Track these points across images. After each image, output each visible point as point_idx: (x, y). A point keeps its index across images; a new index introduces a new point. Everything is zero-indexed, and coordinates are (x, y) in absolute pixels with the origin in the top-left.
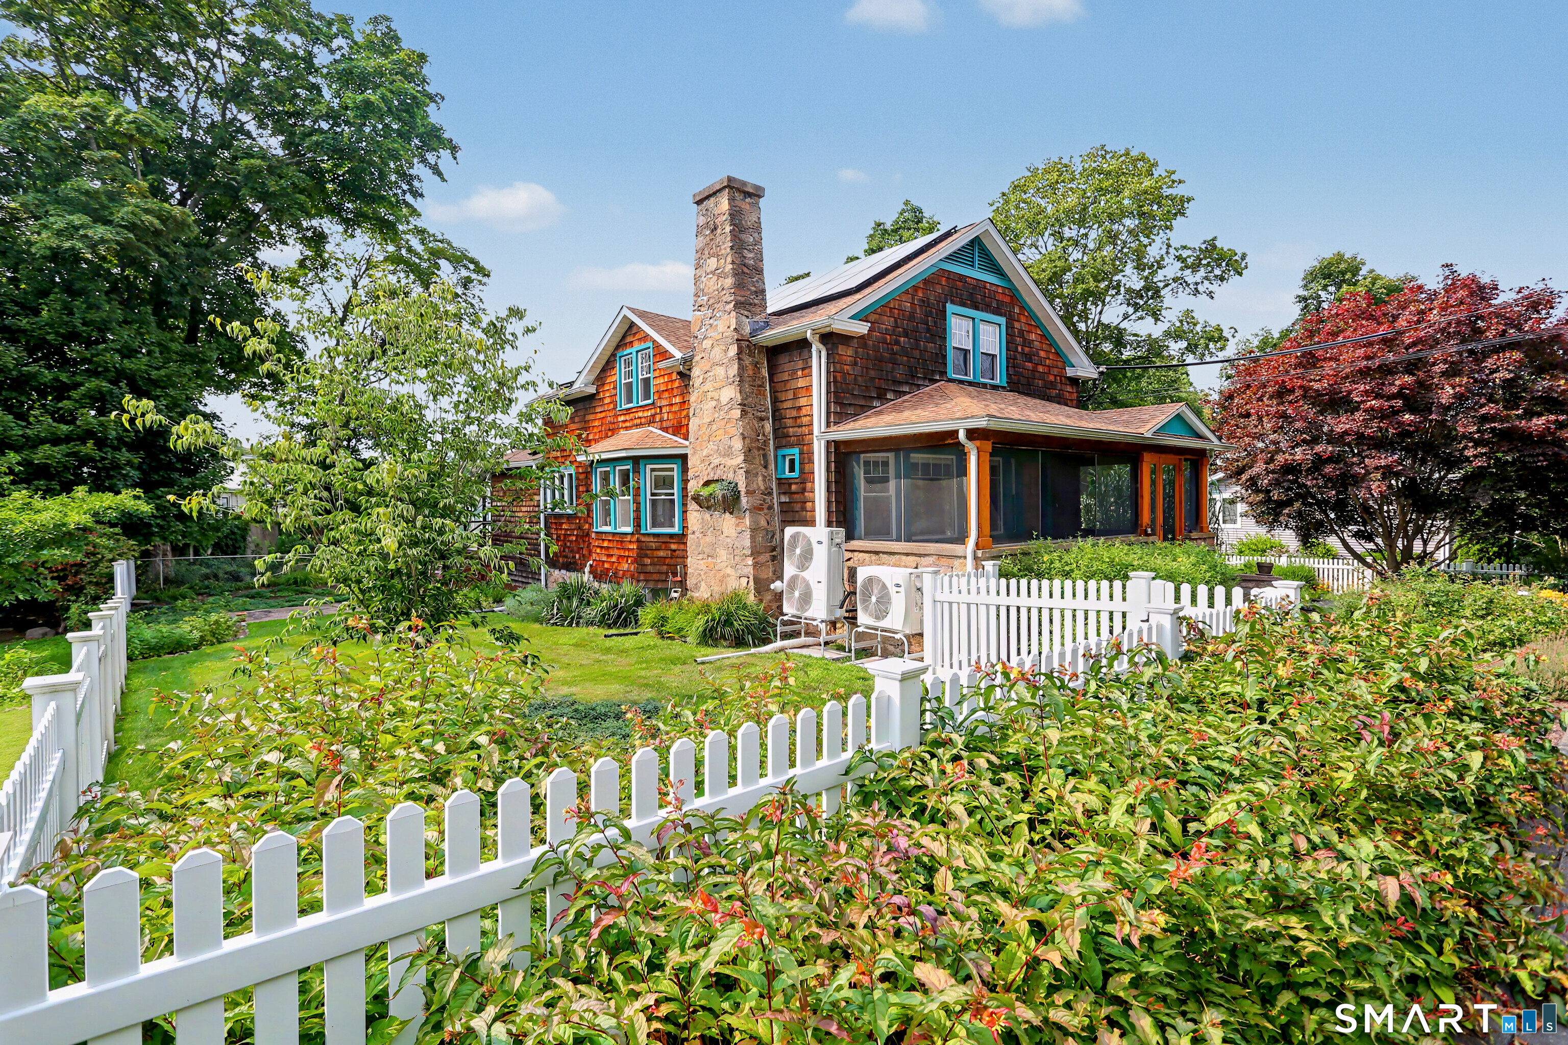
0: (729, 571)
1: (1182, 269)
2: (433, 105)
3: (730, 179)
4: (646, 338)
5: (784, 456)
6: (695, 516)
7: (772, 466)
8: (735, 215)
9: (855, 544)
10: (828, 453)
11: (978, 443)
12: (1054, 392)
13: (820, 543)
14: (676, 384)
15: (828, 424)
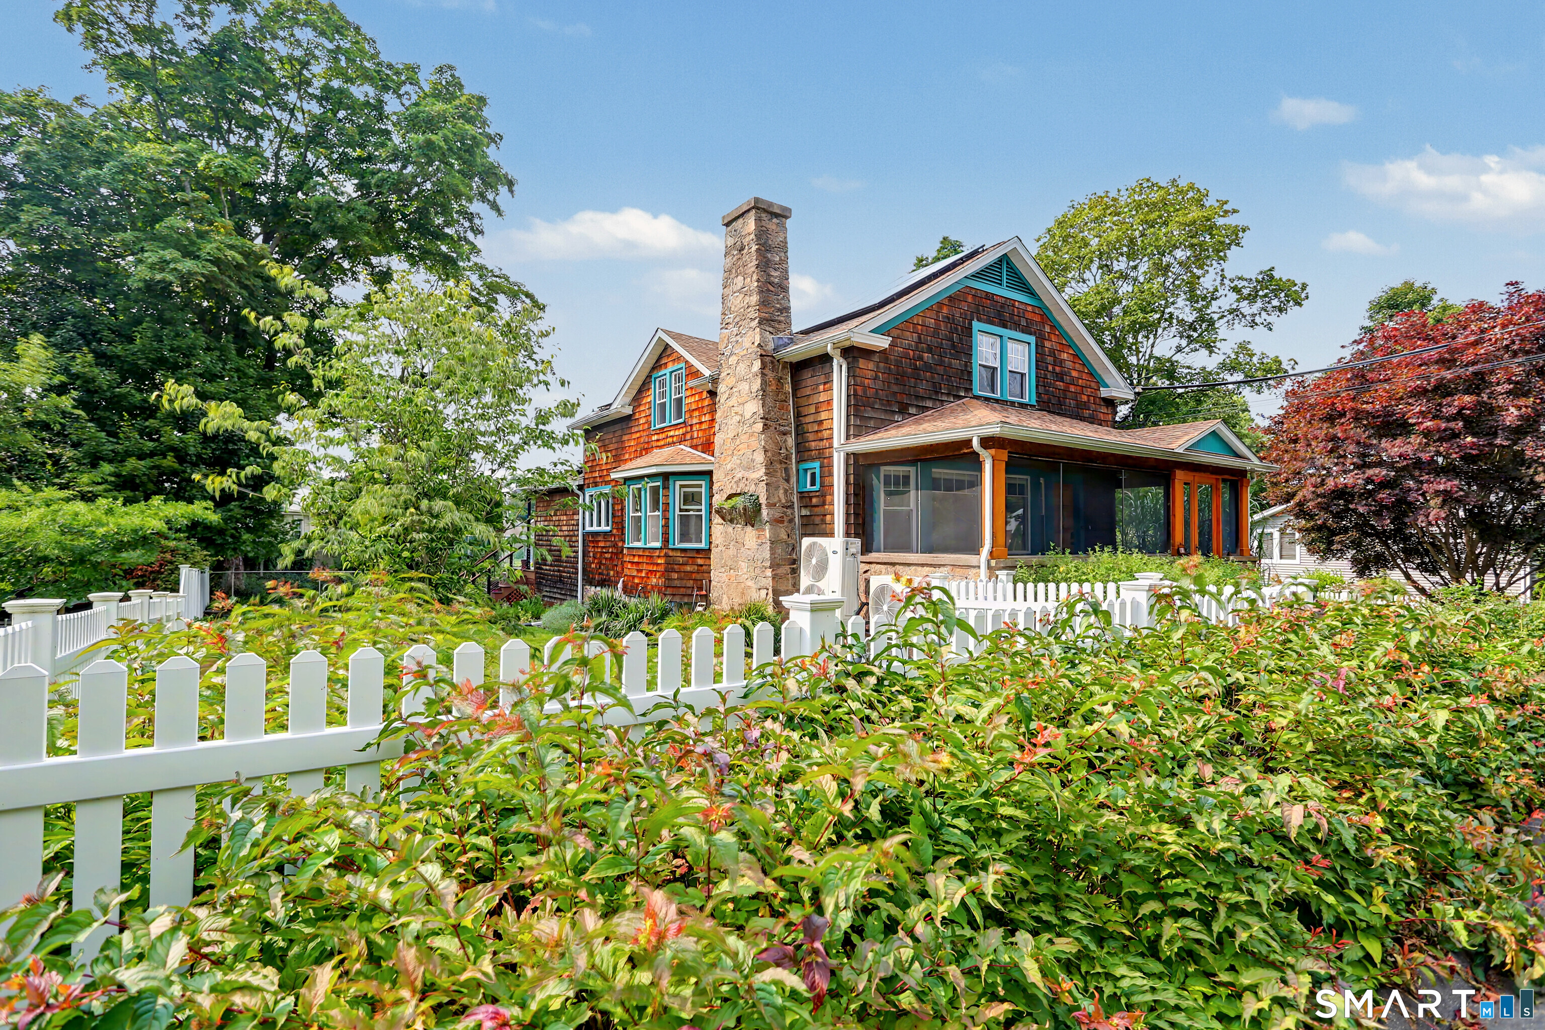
0: (750, 583)
1: (1238, 300)
2: (493, 145)
3: (757, 200)
4: (679, 358)
5: (806, 470)
6: (719, 528)
7: (794, 480)
8: (761, 234)
9: (873, 556)
10: (847, 465)
11: (993, 451)
12: (1087, 413)
13: (835, 552)
14: (706, 403)
15: (848, 437)
